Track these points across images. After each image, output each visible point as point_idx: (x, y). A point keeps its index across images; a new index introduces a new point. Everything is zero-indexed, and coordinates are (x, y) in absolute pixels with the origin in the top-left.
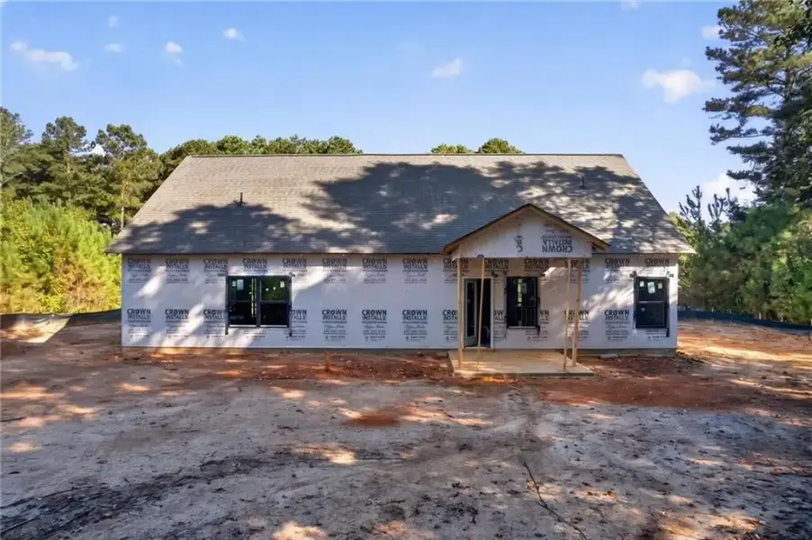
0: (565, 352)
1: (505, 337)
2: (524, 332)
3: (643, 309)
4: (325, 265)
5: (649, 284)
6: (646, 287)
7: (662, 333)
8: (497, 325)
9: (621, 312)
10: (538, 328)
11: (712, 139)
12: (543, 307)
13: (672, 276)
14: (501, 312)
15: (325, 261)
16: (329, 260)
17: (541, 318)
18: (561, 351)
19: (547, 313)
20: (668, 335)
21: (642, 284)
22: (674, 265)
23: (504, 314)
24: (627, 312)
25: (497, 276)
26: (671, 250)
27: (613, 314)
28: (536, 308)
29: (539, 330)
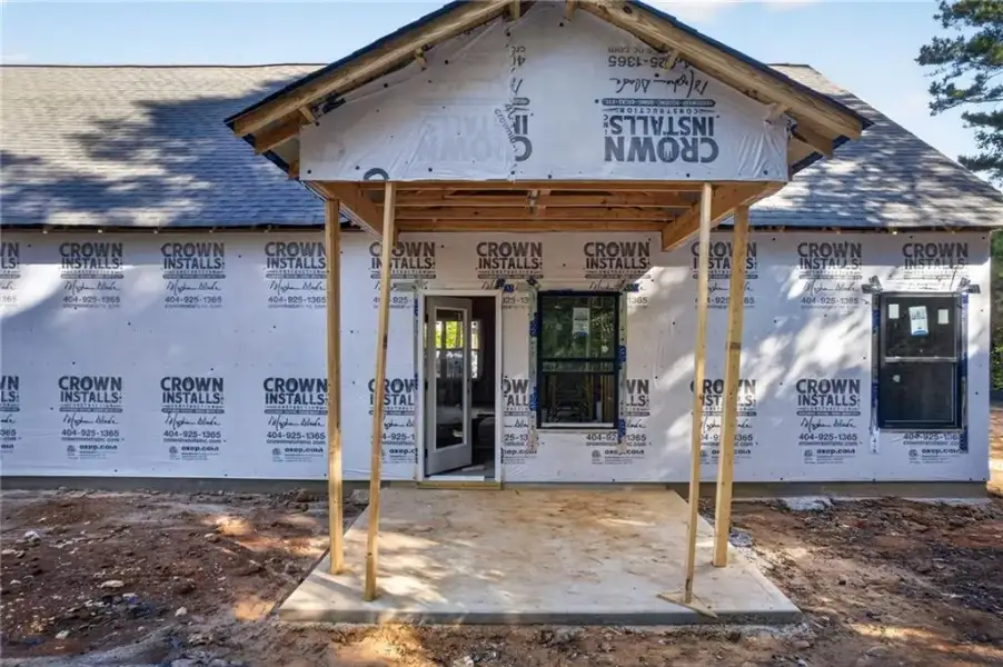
0: (693, 491)
1: (532, 451)
2: (582, 437)
3: (897, 378)
4: (66, 261)
5: (913, 310)
6: (905, 318)
7: (947, 440)
8: (511, 419)
9: (838, 386)
10: (620, 426)
11: (932, 106)
12: (632, 371)
13: (975, 289)
14: (520, 386)
15: (67, 250)
16: (76, 246)
17: (627, 399)
18: (681, 489)
19: (644, 386)
20: (964, 447)
21: (894, 311)
22: (980, 261)
23: (529, 391)
24: (855, 386)
25: (509, 289)
26: (970, 218)
27: (818, 392)
28: (615, 373)
29: (622, 433)
